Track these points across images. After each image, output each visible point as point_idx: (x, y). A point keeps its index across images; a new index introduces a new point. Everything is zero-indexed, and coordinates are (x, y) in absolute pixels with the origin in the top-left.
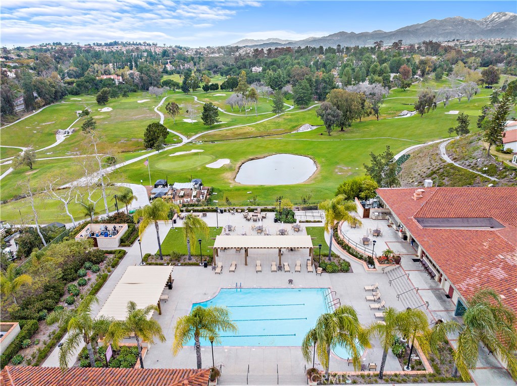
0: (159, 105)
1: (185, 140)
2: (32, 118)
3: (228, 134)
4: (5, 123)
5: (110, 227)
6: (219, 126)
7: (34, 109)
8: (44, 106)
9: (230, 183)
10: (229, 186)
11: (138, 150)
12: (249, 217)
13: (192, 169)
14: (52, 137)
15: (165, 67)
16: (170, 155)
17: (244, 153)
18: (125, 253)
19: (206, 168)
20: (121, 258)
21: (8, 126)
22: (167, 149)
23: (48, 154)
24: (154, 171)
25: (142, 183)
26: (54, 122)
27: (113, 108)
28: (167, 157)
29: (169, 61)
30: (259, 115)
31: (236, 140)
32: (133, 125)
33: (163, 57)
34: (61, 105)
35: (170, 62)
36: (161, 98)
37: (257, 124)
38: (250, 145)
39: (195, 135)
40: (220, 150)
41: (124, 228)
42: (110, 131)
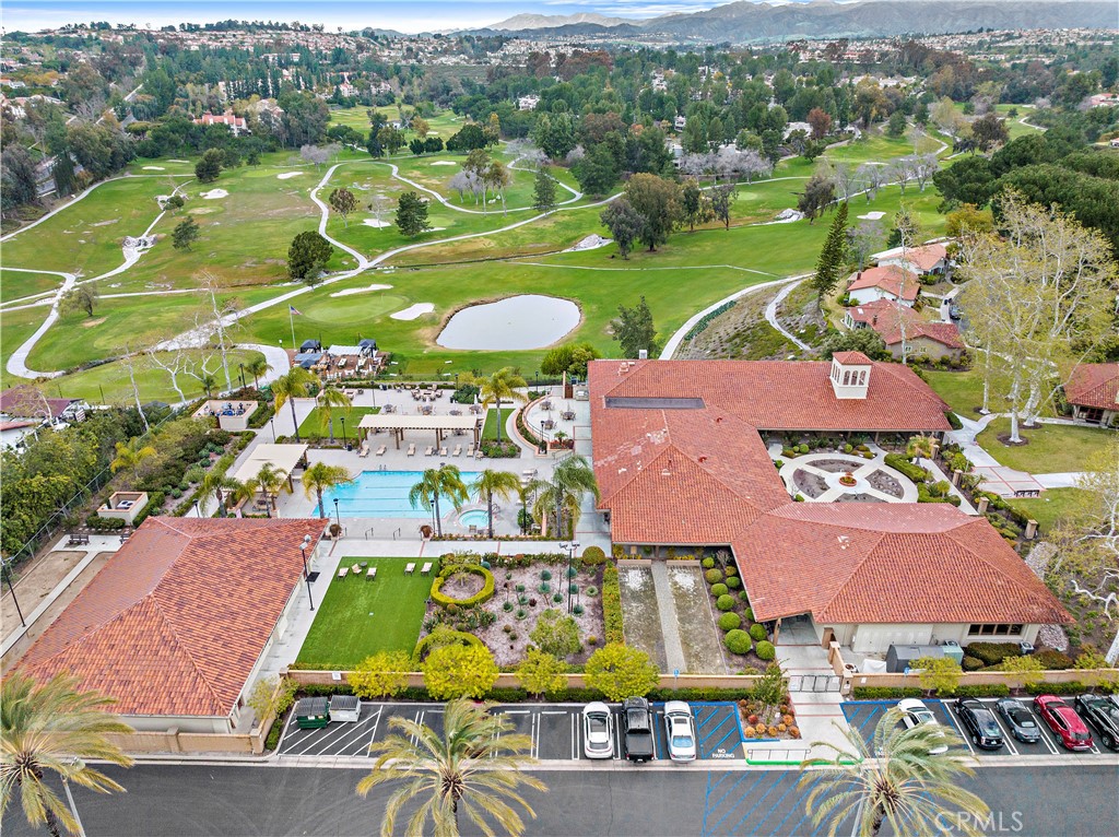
0: (321, 185)
1: (364, 264)
2: (73, 211)
3: (443, 253)
4: (23, 223)
5: (235, 404)
6: (429, 236)
7: (73, 191)
8: (91, 184)
9: (426, 347)
10: (421, 352)
11: (278, 282)
12: (418, 396)
13: (365, 321)
14: (115, 251)
15: (338, 90)
16: (332, 295)
17: (462, 293)
18: (254, 435)
19: (390, 320)
20: (250, 440)
21: (29, 227)
22: (329, 281)
23: (113, 286)
24: (302, 324)
25: (281, 345)
26: (116, 221)
27: (229, 191)
28: (327, 297)
29: (346, 74)
30: (511, 213)
31: (457, 266)
32: (268, 230)
33: (334, 64)
34: (126, 183)
35: (349, 78)
36: (325, 167)
37: (502, 234)
38: (478, 276)
39: (383, 253)
40: (423, 285)
41: (252, 407)
42: (225, 243)
